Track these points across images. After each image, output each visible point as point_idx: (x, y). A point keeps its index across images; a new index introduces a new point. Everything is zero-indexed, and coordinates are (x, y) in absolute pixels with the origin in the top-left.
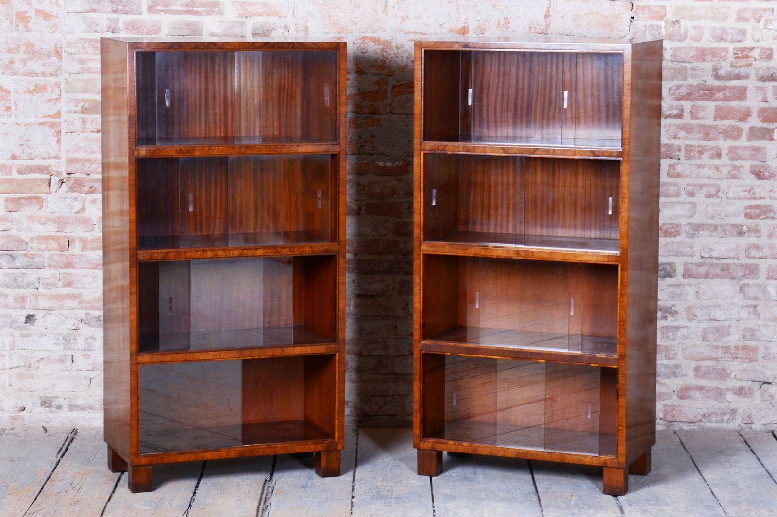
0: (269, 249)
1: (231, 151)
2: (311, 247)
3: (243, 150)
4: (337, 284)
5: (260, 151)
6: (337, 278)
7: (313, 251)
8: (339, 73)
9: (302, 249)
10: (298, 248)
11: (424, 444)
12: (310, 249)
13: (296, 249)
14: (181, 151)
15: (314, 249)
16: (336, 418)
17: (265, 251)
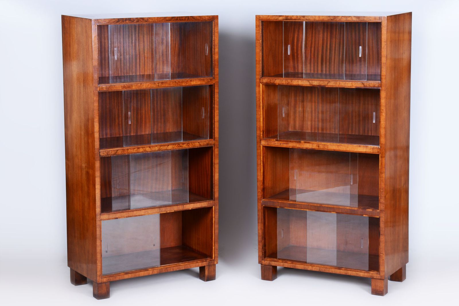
0: (175, 145)
1: (153, 85)
2: (199, 142)
3: (160, 84)
4: (214, 164)
5: (170, 85)
6: (214, 160)
7: (200, 145)
8: (214, 35)
9: (194, 144)
10: (192, 143)
11: (264, 262)
12: (198, 144)
13: (191, 144)
14: (124, 87)
15: (201, 143)
16: (213, 245)
17: (173, 146)
